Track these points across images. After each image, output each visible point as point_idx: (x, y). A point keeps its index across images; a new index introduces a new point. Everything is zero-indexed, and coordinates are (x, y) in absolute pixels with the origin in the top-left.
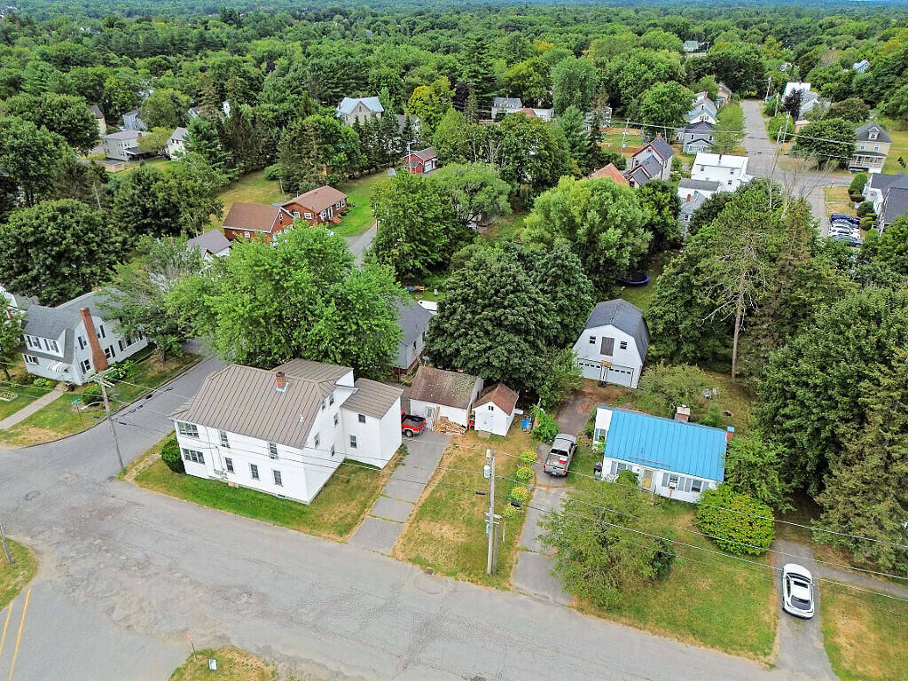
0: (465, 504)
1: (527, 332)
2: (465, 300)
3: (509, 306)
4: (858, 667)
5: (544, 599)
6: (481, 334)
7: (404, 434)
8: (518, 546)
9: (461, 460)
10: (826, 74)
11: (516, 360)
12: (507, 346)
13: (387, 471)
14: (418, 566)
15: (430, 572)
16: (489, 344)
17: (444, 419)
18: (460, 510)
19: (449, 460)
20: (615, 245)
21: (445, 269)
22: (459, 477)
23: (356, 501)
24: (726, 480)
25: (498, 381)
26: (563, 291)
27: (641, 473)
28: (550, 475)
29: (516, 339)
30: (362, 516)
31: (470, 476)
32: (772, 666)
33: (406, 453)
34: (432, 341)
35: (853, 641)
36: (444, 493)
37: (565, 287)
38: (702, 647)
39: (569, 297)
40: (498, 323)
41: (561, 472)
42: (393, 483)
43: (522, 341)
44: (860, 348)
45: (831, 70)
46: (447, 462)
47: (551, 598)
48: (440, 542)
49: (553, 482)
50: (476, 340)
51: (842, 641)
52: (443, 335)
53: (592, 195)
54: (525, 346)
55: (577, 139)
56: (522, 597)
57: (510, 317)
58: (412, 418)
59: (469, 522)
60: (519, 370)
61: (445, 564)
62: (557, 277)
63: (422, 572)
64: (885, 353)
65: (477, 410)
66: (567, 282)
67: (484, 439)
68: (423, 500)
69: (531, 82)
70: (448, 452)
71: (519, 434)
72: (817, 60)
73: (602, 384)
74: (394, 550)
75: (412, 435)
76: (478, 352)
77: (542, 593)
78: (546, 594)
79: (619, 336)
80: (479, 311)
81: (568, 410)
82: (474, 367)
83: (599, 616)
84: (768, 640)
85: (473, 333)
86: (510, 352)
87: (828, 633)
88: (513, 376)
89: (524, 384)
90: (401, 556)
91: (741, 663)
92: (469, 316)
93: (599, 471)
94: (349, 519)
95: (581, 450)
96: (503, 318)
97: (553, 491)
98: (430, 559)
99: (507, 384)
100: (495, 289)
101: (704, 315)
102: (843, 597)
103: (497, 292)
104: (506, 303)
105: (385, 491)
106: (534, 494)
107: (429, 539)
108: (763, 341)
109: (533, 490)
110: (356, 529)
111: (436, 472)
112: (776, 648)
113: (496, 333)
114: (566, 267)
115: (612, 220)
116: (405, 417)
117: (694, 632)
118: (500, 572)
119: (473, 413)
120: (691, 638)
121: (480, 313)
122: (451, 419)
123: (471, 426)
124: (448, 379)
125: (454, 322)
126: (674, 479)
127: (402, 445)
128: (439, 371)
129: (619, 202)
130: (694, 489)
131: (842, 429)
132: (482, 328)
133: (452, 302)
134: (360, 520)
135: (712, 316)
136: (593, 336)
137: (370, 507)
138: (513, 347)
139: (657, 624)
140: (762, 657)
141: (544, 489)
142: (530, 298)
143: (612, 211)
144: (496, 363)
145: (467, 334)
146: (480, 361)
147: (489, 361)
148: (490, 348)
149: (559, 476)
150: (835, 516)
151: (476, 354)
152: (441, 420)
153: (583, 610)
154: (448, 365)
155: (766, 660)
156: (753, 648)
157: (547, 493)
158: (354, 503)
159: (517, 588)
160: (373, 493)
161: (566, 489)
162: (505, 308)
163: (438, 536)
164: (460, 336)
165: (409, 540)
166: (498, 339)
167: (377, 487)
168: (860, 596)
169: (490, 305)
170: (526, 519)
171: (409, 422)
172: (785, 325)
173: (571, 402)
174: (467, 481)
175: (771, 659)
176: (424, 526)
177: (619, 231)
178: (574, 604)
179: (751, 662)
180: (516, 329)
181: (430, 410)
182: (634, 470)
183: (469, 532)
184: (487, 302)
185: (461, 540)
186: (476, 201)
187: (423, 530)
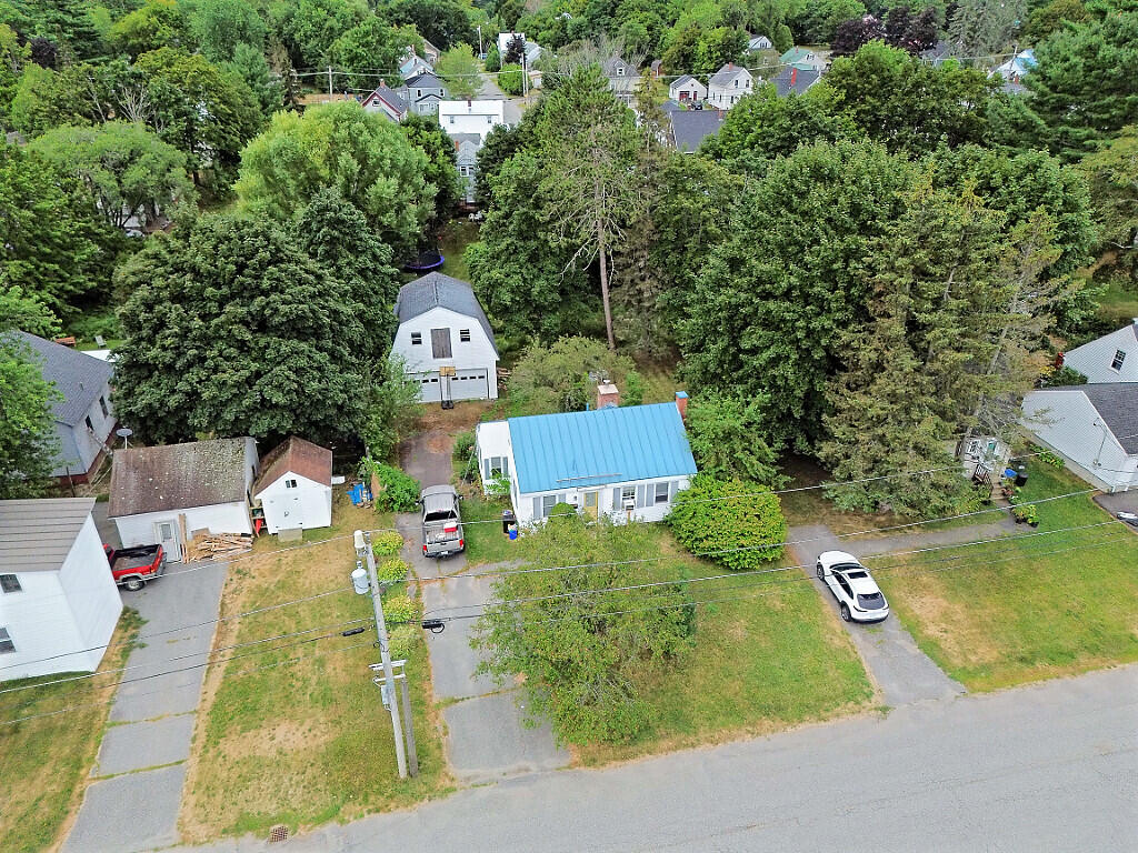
0: (303, 667)
1: (317, 332)
2: (179, 298)
3: (274, 289)
4: (969, 657)
5: (522, 774)
6: (233, 351)
7: (123, 588)
8: (435, 701)
9: (263, 592)
10: (536, 23)
11: (315, 385)
12: (292, 362)
13: (107, 673)
14: (249, 837)
15: (280, 835)
16: (255, 366)
17: (202, 535)
18: (300, 684)
19: (240, 602)
20: (392, 206)
21: (106, 304)
22: (270, 625)
23: (50, 764)
24: (700, 468)
25: (289, 433)
26: (349, 264)
27: (581, 502)
28: (438, 558)
29: (304, 346)
30: (77, 790)
31: (294, 615)
32: (885, 710)
33: (140, 622)
34: (129, 393)
35: (944, 625)
36: (250, 666)
37: (352, 258)
38: (789, 729)
39: (362, 272)
40: (263, 326)
41: (456, 545)
42: (131, 690)
43: (314, 350)
44: (829, 220)
45: (540, 17)
46: (237, 606)
47: (534, 768)
48: (281, 762)
49: (445, 568)
50: (225, 365)
51: (932, 631)
52: (150, 376)
53: (336, 130)
54: (322, 357)
55: (267, 93)
56: (483, 792)
57: (281, 307)
58: (131, 553)
59: (326, 699)
60: (323, 402)
61: (308, 803)
62: (333, 242)
63: (263, 843)
64: (863, 216)
65: (265, 497)
66: (352, 248)
67: (293, 544)
68: (211, 697)
69: (160, 38)
70: (230, 589)
71: (351, 514)
72: (522, 9)
73: (448, 405)
74: (181, 825)
75: (142, 585)
76: (237, 385)
77: (514, 767)
78: (522, 763)
79: (454, 322)
80: (215, 310)
81: (414, 453)
82: (237, 418)
83: (625, 758)
84: (858, 673)
85: (216, 352)
86: (298, 371)
87: (913, 628)
88: (314, 418)
89: (335, 430)
90: (201, 831)
91: (846, 726)
92: (197, 322)
93: (512, 523)
94: (46, 809)
95: (468, 503)
96: (268, 312)
97: (453, 583)
98: (272, 808)
99: (304, 436)
100: (236, 264)
101: (560, 266)
102: (896, 572)
103: (241, 268)
104: (266, 284)
105: (118, 713)
106: (424, 599)
107: (254, 768)
108: (642, 286)
109: (418, 595)
110: (71, 823)
111: (219, 633)
112: (873, 680)
113: (262, 343)
114: (343, 222)
115: (378, 165)
116: (114, 556)
117: (766, 711)
118: (423, 763)
119: (256, 506)
120: (767, 723)
121: (217, 315)
122: (215, 530)
123: (260, 527)
124: (184, 458)
125: (168, 342)
126: (629, 494)
127: (126, 610)
128: (161, 449)
129: (380, 137)
130: (659, 499)
131: (845, 336)
132: (231, 339)
133: (149, 307)
134: (74, 797)
135: (571, 265)
136: (416, 331)
137: (91, 760)
138: (303, 362)
139: (711, 725)
140: (866, 703)
141: (437, 585)
142: (307, 271)
143: (374, 150)
144: (278, 398)
145: (202, 359)
146: (246, 402)
147: (263, 399)
148: (258, 375)
149: (454, 555)
150: (858, 464)
151: (235, 391)
152: (195, 538)
153: (594, 760)
154: (179, 432)
155: (873, 705)
156: (849, 696)
157: (445, 590)
158: (46, 770)
159: (468, 779)
160: (89, 730)
161: (472, 571)
162: (266, 293)
163: (273, 754)
164: (190, 365)
165: (210, 791)
166: (270, 354)
167: (95, 713)
168: (912, 562)
169: (233, 296)
170: (429, 649)
171: (127, 563)
172: (668, 254)
173: (413, 443)
174: (291, 625)
175: (877, 700)
176: (233, 747)
177: (394, 181)
178: (576, 757)
179: (860, 717)
180: (296, 328)
181: (165, 527)
182: (570, 500)
183: (333, 717)
184: (225, 290)
185: (324, 738)
186: (129, 181)
187: (234, 755)
